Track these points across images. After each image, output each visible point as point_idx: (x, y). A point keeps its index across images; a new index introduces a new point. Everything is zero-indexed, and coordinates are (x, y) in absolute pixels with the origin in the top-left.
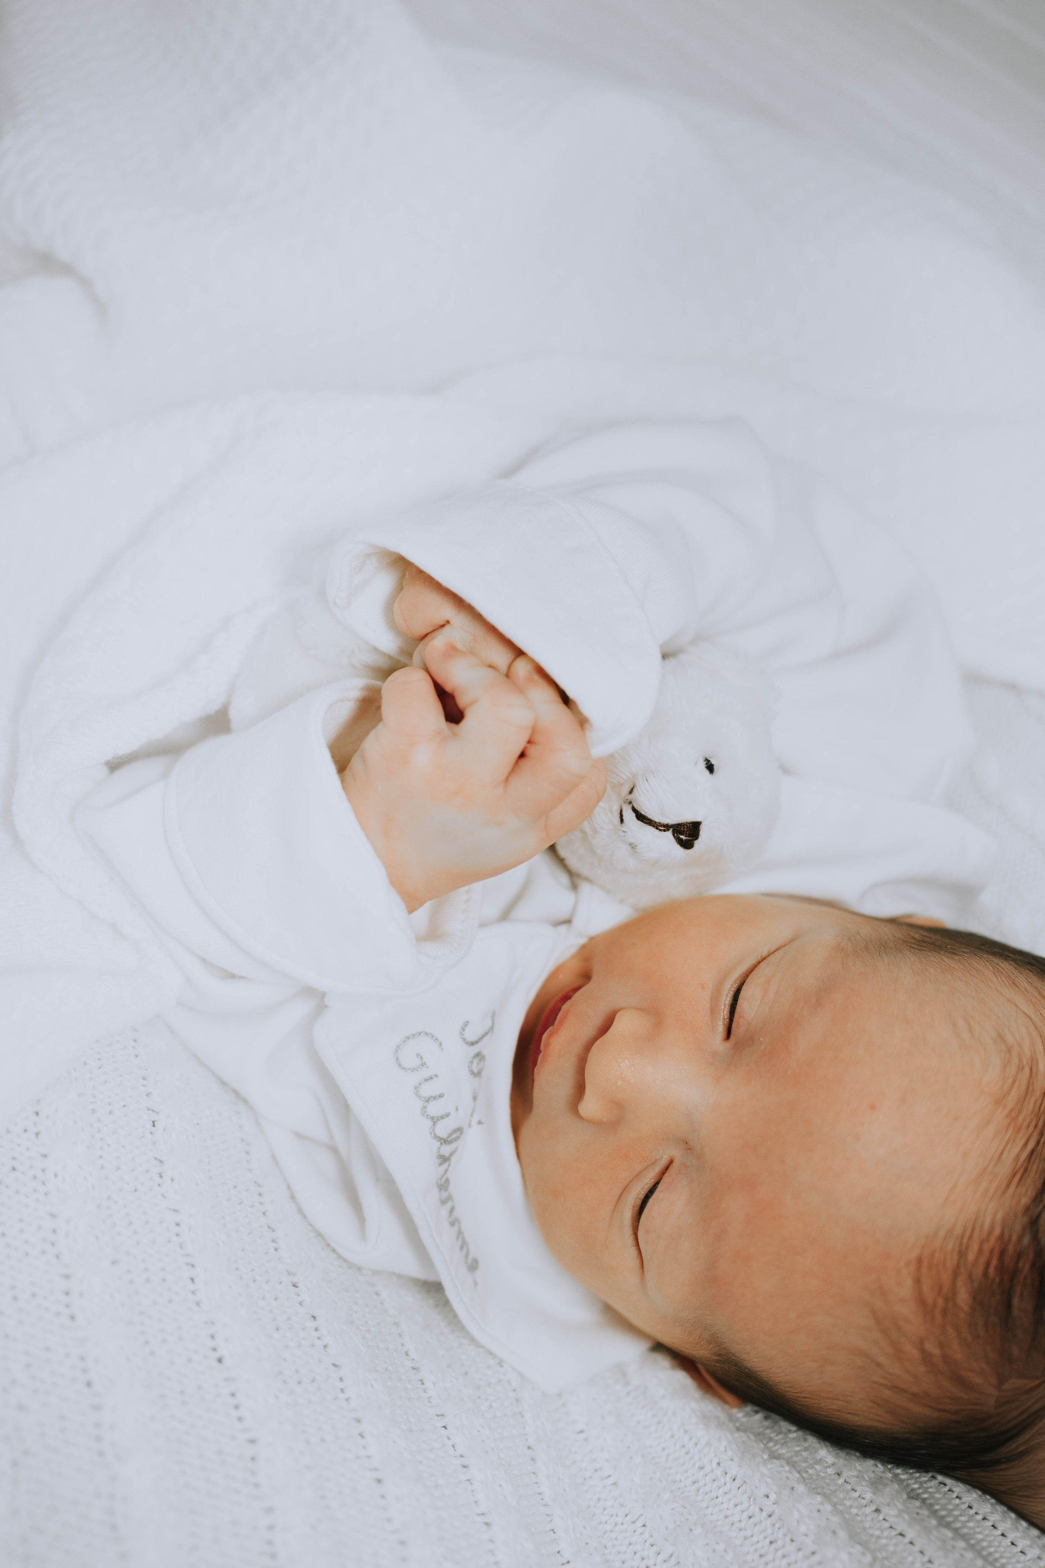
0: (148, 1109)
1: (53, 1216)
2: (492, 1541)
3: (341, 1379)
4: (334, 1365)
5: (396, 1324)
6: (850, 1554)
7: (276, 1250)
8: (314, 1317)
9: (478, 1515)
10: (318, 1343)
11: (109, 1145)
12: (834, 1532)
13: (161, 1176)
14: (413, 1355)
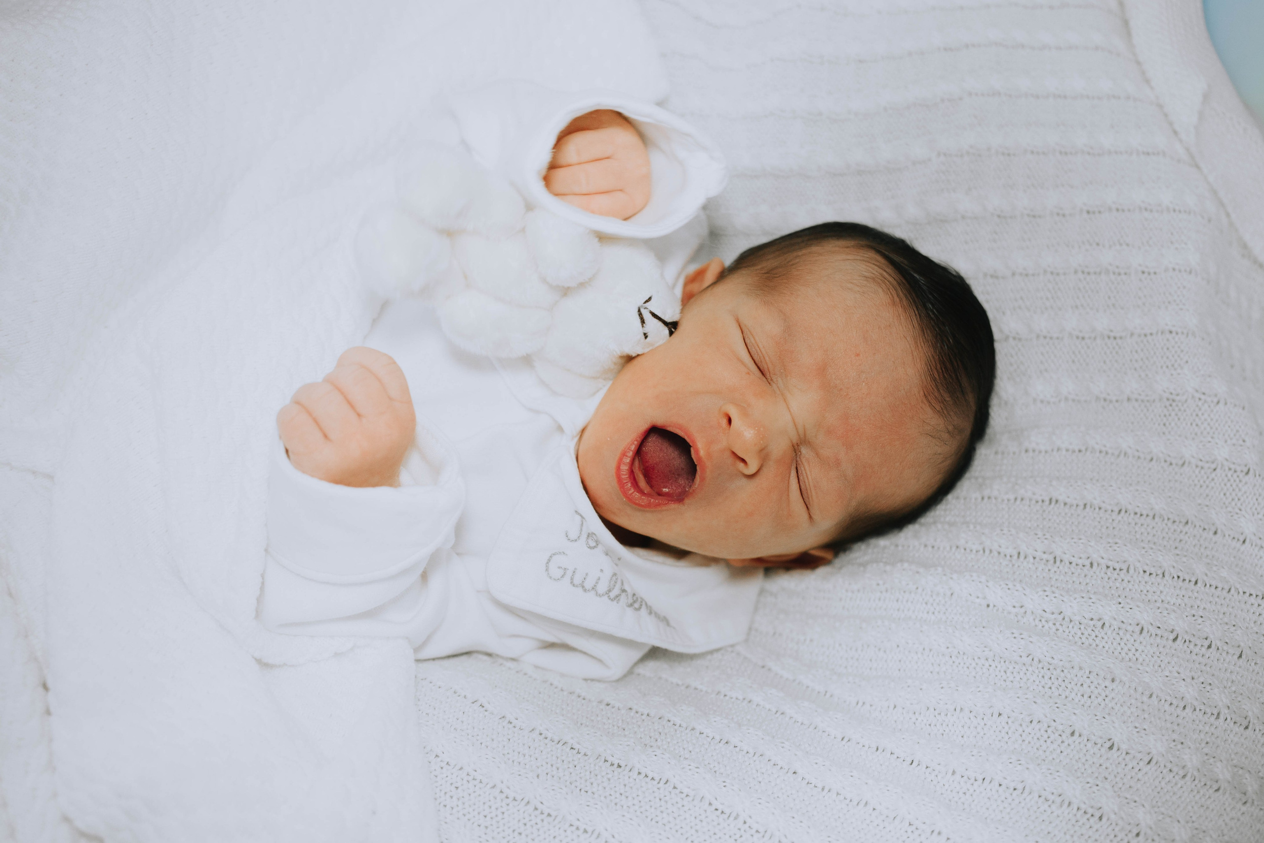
0: (473, 703)
1: (494, 787)
2: (791, 718)
3: (669, 721)
4: (660, 718)
5: (660, 678)
6: (931, 575)
7: (584, 699)
8: (630, 709)
9: (776, 713)
10: (644, 717)
11: (478, 735)
12: (918, 572)
13: (511, 723)
14: (680, 683)
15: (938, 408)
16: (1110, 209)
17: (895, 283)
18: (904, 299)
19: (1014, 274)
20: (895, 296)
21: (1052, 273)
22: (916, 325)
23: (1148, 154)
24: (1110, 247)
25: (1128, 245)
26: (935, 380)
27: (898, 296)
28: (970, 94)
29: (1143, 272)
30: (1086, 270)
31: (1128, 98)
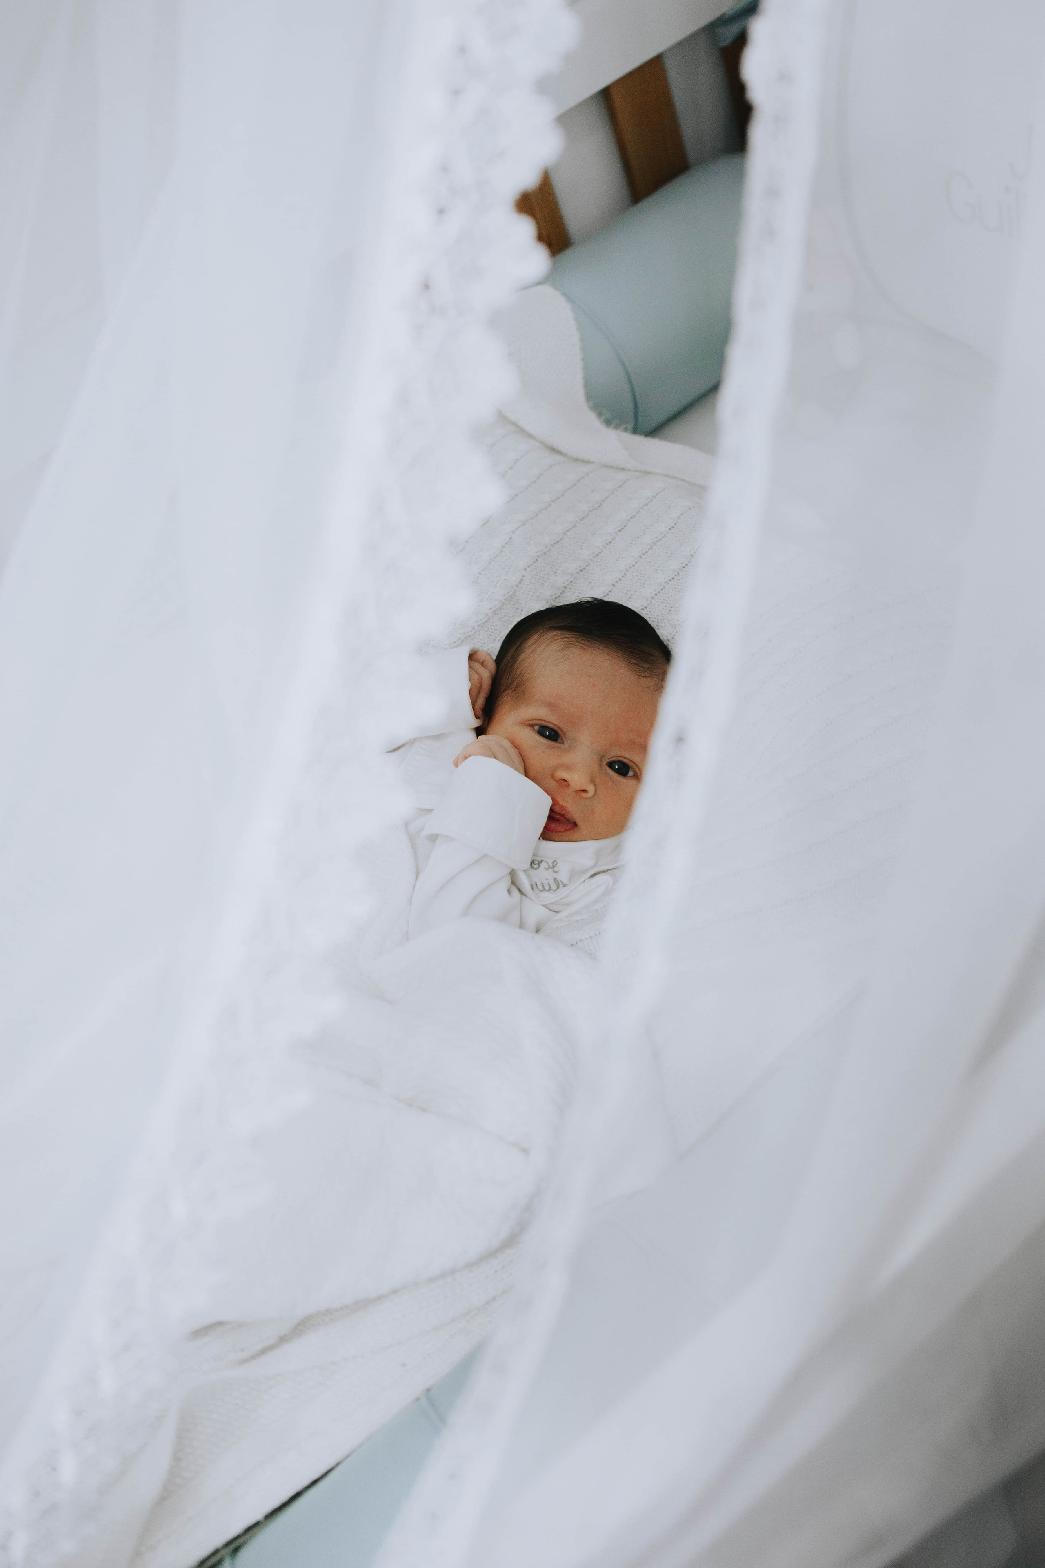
15: (648, 675)
16: (628, 521)
17: (575, 639)
18: (586, 643)
19: (614, 585)
20: (582, 645)
21: (630, 568)
22: (603, 648)
23: (621, 486)
24: (644, 534)
25: (651, 526)
26: (634, 664)
27: (582, 644)
28: (513, 532)
29: (670, 529)
30: (644, 552)
31: (588, 474)
